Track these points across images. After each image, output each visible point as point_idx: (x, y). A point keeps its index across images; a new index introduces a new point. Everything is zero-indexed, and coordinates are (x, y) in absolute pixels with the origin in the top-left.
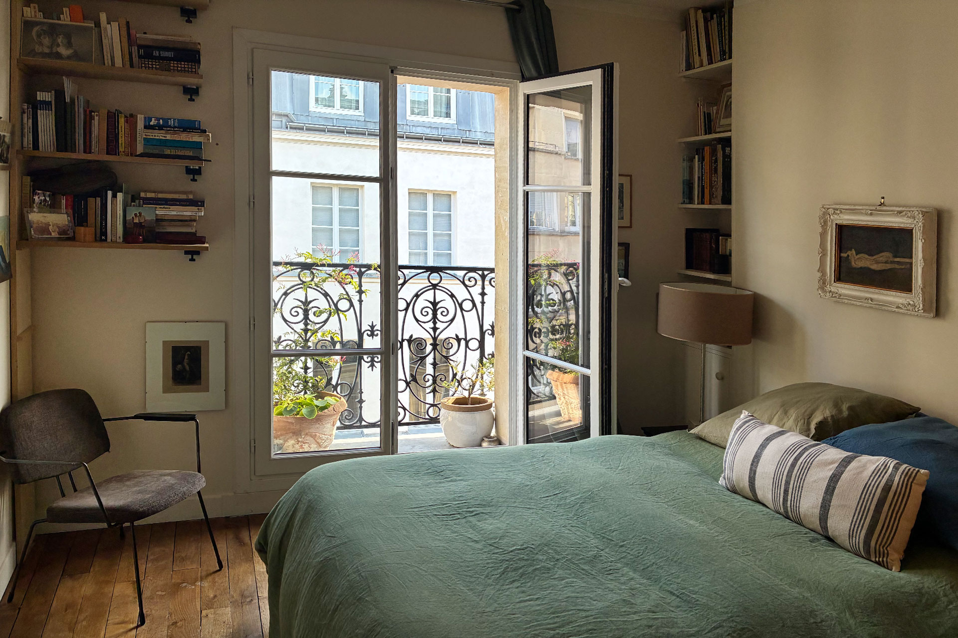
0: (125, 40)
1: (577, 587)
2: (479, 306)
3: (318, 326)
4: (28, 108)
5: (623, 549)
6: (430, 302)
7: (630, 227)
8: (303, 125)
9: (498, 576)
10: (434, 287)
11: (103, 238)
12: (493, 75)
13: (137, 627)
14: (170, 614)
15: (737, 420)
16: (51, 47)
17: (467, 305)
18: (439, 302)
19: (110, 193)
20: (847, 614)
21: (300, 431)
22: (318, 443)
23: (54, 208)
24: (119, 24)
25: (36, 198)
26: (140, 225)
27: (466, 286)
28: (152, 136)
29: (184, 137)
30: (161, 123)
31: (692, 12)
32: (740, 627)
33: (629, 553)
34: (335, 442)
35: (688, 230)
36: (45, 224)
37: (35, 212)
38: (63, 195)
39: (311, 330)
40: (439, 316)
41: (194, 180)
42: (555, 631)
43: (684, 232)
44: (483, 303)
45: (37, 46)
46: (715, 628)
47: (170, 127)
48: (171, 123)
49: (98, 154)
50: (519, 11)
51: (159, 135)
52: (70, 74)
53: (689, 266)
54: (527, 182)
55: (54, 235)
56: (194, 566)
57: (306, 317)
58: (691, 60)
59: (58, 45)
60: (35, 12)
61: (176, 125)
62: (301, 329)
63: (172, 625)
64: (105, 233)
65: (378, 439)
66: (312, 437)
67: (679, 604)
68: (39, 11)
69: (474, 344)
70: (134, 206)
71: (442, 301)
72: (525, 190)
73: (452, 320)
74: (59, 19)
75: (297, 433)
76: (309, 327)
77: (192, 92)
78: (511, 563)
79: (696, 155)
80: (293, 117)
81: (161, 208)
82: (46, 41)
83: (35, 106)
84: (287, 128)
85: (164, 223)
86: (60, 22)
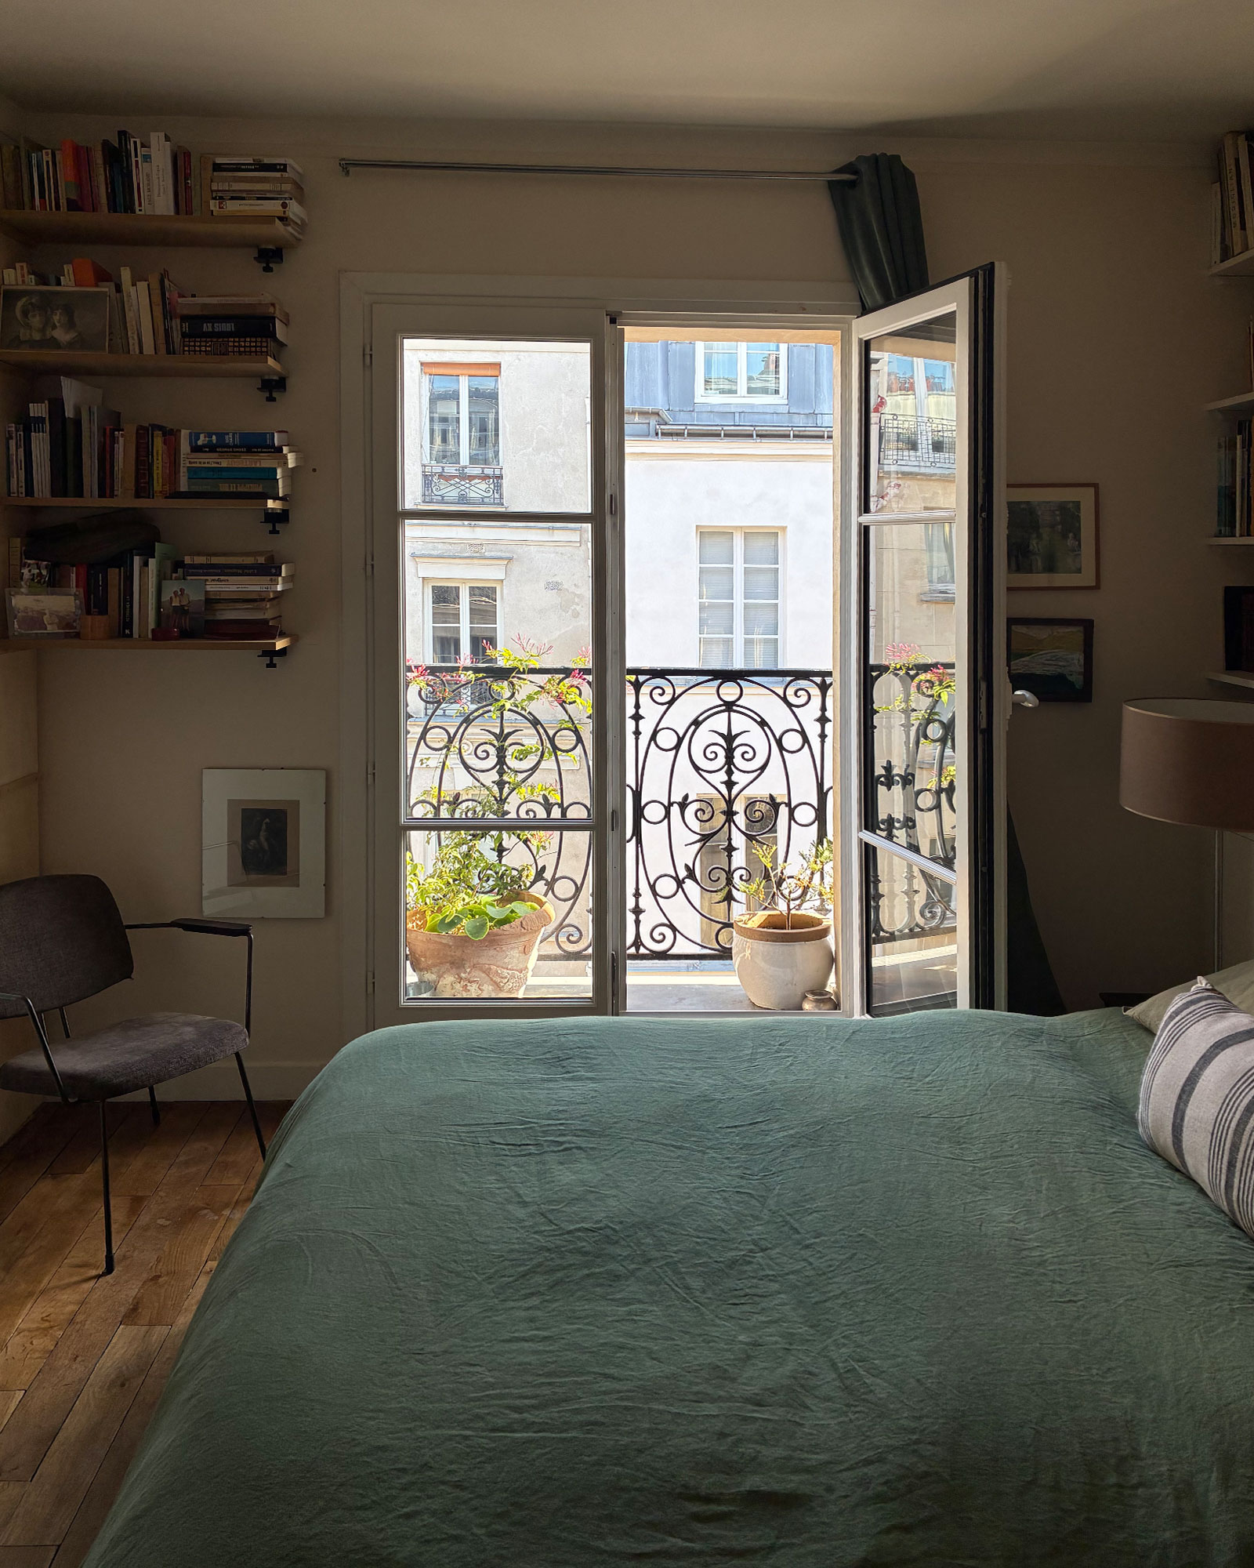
0: (158, 311)
1: (643, 1324)
2: (815, 742)
3: (521, 776)
4: (17, 431)
5: (806, 1253)
6: (721, 735)
7: (1097, 587)
8: (684, 427)
9: (511, 1279)
10: (729, 707)
11: (127, 631)
12: (804, 309)
13: (98, 1277)
14: (158, 1260)
15: (1177, 998)
16: (43, 330)
17: (792, 741)
18: (737, 735)
19: (137, 560)
20: (1214, 1475)
21: (463, 960)
22: (495, 982)
23: (54, 586)
24: (148, 285)
25: (25, 571)
26: (181, 610)
27: (790, 705)
28: (200, 463)
29: (246, 461)
30: (214, 442)
31: (1228, 142)
32: (922, 1468)
33: (811, 1264)
34: (532, 981)
35: (1228, 590)
36: (38, 612)
37: (22, 594)
38: (73, 566)
39: (509, 783)
40: (738, 760)
41: (274, 532)
42: (521, 1413)
43: (1220, 596)
44: (823, 736)
45: (22, 331)
46: (868, 1462)
47: (228, 446)
48: (229, 439)
49: (124, 498)
50: (852, 184)
51: (209, 461)
52: (72, 372)
53: (1233, 664)
54: (865, 508)
55: (50, 629)
56: (236, 1181)
57: (501, 760)
58: (1228, 242)
59: (54, 327)
60: (23, 276)
61: (237, 441)
62: (493, 782)
63: (152, 1280)
64: (129, 624)
65: (588, 981)
66: (484, 972)
67: (832, 1394)
68: (29, 273)
69: (805, 814)
70: (176, 579)
71: (742, 733)
72: (860, 524)
73: (763, 768)
74: (59, 283)
75: (457, 964)
76: (505, 778)
77: (274, 386)
78: (553, 1256)
79: (1239, 434)
80: (666, 415)
81: (213, 580)
82: (36, 321)
83: (28, 425)
84: (657, 434)
85: (220, 606)
86: (58, 288)
